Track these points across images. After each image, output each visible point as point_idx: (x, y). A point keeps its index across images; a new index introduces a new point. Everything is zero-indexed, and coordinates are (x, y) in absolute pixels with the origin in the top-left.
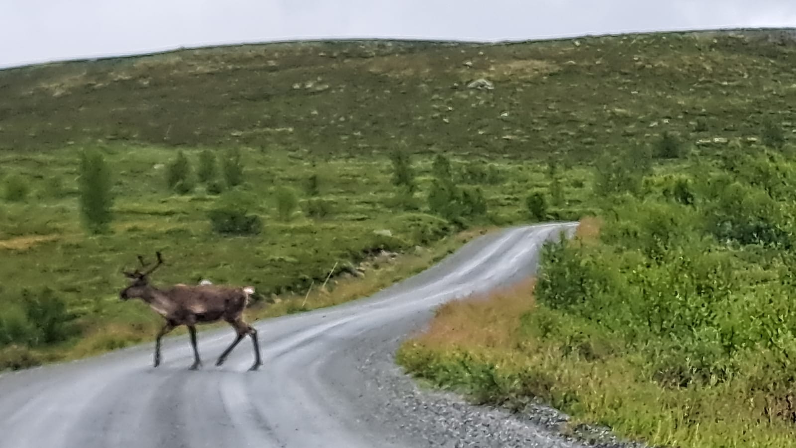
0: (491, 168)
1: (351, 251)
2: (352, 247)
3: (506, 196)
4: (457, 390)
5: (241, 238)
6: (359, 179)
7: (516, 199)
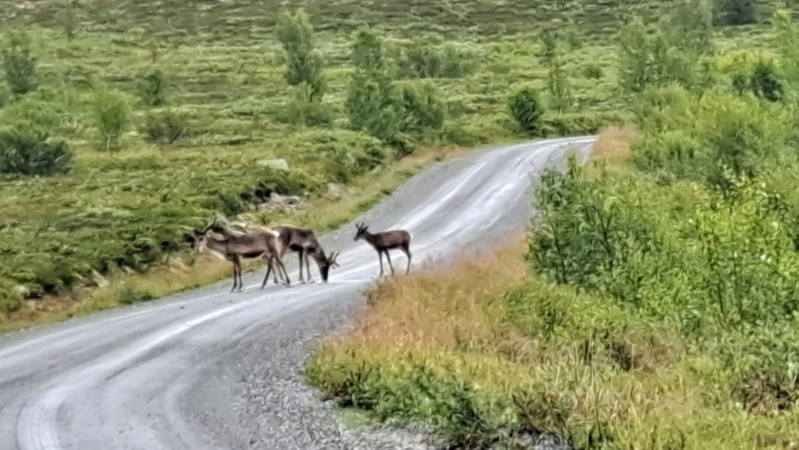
0: (450, 51)
1: (222, 198)
2: (224, 191)
3: (474, 96)
4: (412, 425)
5: (39, 182)
6: (229, 74)
7: (492, 101)
